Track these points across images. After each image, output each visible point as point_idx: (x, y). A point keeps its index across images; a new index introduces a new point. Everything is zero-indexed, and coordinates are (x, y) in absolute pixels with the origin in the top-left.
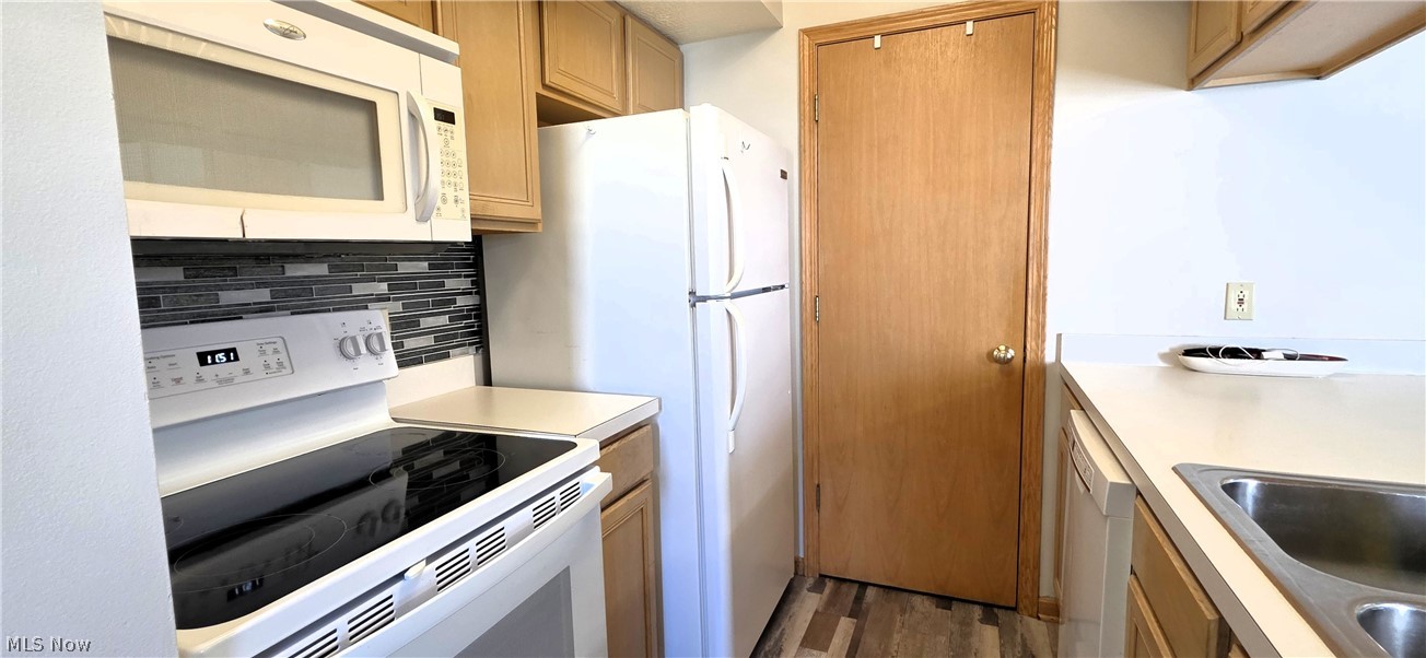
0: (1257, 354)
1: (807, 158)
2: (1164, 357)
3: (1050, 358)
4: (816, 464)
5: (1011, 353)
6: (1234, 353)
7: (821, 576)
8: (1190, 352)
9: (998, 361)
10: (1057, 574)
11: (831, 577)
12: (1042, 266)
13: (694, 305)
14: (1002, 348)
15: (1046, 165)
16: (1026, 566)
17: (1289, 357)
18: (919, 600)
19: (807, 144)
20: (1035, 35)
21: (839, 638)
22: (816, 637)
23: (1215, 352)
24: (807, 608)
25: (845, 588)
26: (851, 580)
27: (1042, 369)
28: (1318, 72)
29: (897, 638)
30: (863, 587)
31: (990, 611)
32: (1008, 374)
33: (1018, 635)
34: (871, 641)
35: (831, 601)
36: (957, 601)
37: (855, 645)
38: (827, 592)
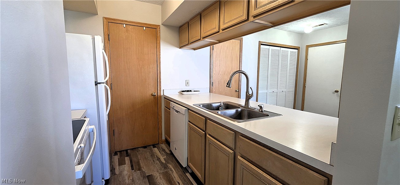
0: (191, 91)
1: (107, 49)
2: (179, 92)
3: (162, 94)
4: (113, 124)
5: (155, 94)
6: (188, 91)
7: (115, 152)
8: (182, 91)
9: (153, 96)
11: (118, 152)
13: (96, 85)
14: (153, 93)
16: (160, 135)
17: (194, 91)
18: (140, 149)
19: (107, 45)
20: (157, 33)
21: (127, 162)
22: (122, 163)
23: (186, 91)
24: (116, 158)
25: (122, 152)
26: (123, 150)
27: (161, 96)
28: (194, 49)
29: (139, 156)
30: (127, 151)
31: (154, 146)
32: (155, 98)
33: (161, 148)
34: (134, 159)
35: (121, 156)
36: (147, 146)
37: (131, 161)
38: (118, 154)
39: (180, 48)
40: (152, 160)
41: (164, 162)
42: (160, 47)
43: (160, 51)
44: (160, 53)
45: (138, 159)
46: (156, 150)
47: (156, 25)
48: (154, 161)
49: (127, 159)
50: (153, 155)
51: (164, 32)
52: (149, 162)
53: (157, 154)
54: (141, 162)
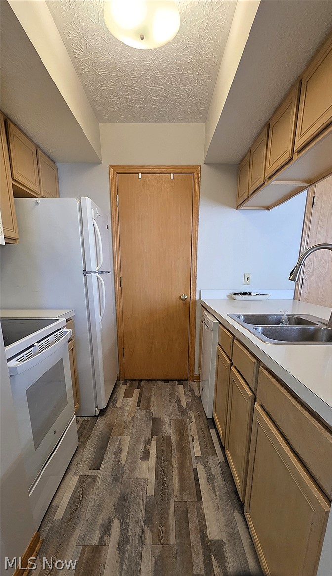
0: (250, 294)
1: (114, 221)
2: (228, 296)
3: (197, 298)
4: (122, 340)
5: (186, 297)
6: (245, 294)
7: (125, 380)
8: (235, 295)
9: (182, 299)
10: (199, 366)
11: (129, 380)
12: (196, 267)
13: (85, 275)
14: (183, 295)
15: (197, 231)
16: (191, 366)
17: (257, 295)
18: (158, 382)
19: (114, 215)
20: (194, 182)
21: (135, 395)
22: (128, 395)
23: (240, 294)
24: (123, 389)
25: (134, 382)
26: (136, 380)
27: (195, 302)
28: (268, 208)
29: (153, 392)
30: (140, 381)
31: (180, 382)
32: (185, 304)
33: (189, 386)
34: (145, 394)
35: (130, 386)
36: (170, 380)
37: (140, 396)
38: (128, 384)
39: (238, 207)
40: (168, 401)
41: (185, 406)
42: (198, 210)
43: (198, 218)
44: (198, 221)
45: (151, 394)
46: (180, 388)
47: (193, 167)
48: (171, 402)
49: (136, 392)
50: (172, 394)
51: (208, 178)
52: (164, 402)
53: (179, 393)
54: (152, 399)
